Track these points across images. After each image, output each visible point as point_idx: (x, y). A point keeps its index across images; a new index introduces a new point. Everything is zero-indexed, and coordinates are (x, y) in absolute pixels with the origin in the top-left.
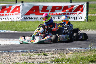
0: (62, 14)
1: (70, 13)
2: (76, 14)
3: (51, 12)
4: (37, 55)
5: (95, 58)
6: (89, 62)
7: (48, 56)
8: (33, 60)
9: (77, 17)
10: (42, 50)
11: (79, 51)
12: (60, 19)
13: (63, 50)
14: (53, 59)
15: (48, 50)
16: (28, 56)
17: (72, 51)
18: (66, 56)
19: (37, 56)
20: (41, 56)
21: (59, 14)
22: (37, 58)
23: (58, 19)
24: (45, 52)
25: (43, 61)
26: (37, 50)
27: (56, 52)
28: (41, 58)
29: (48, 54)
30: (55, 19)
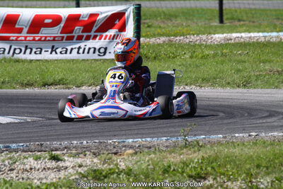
0: (62, 40)
1: (85, 34)
2: (105, 39)
3: (28, 33)
4: (31, 160)
5: (204, 169)
6: (188, 179)
7: (65, 161)
8: (23, 173)
9: (106, 49)
10: (42, 145)
11: (150, 148)
12: (56, 53)
13: (103, 145)
14: (82, 172)
15: (61, 144)
16: (6, 163)
17: (131, 147)
18: (119, 160)
19: (31, 162)
20: (45, 163)
21: (52, 38)
22: (35, 168)
23: (51, 53)
24: (52, 151)
25: (53, 175)
26: (28, 144)
27: (84, 150)
28: (44, 169)
29: (64, 154)
30: (40, 53)
